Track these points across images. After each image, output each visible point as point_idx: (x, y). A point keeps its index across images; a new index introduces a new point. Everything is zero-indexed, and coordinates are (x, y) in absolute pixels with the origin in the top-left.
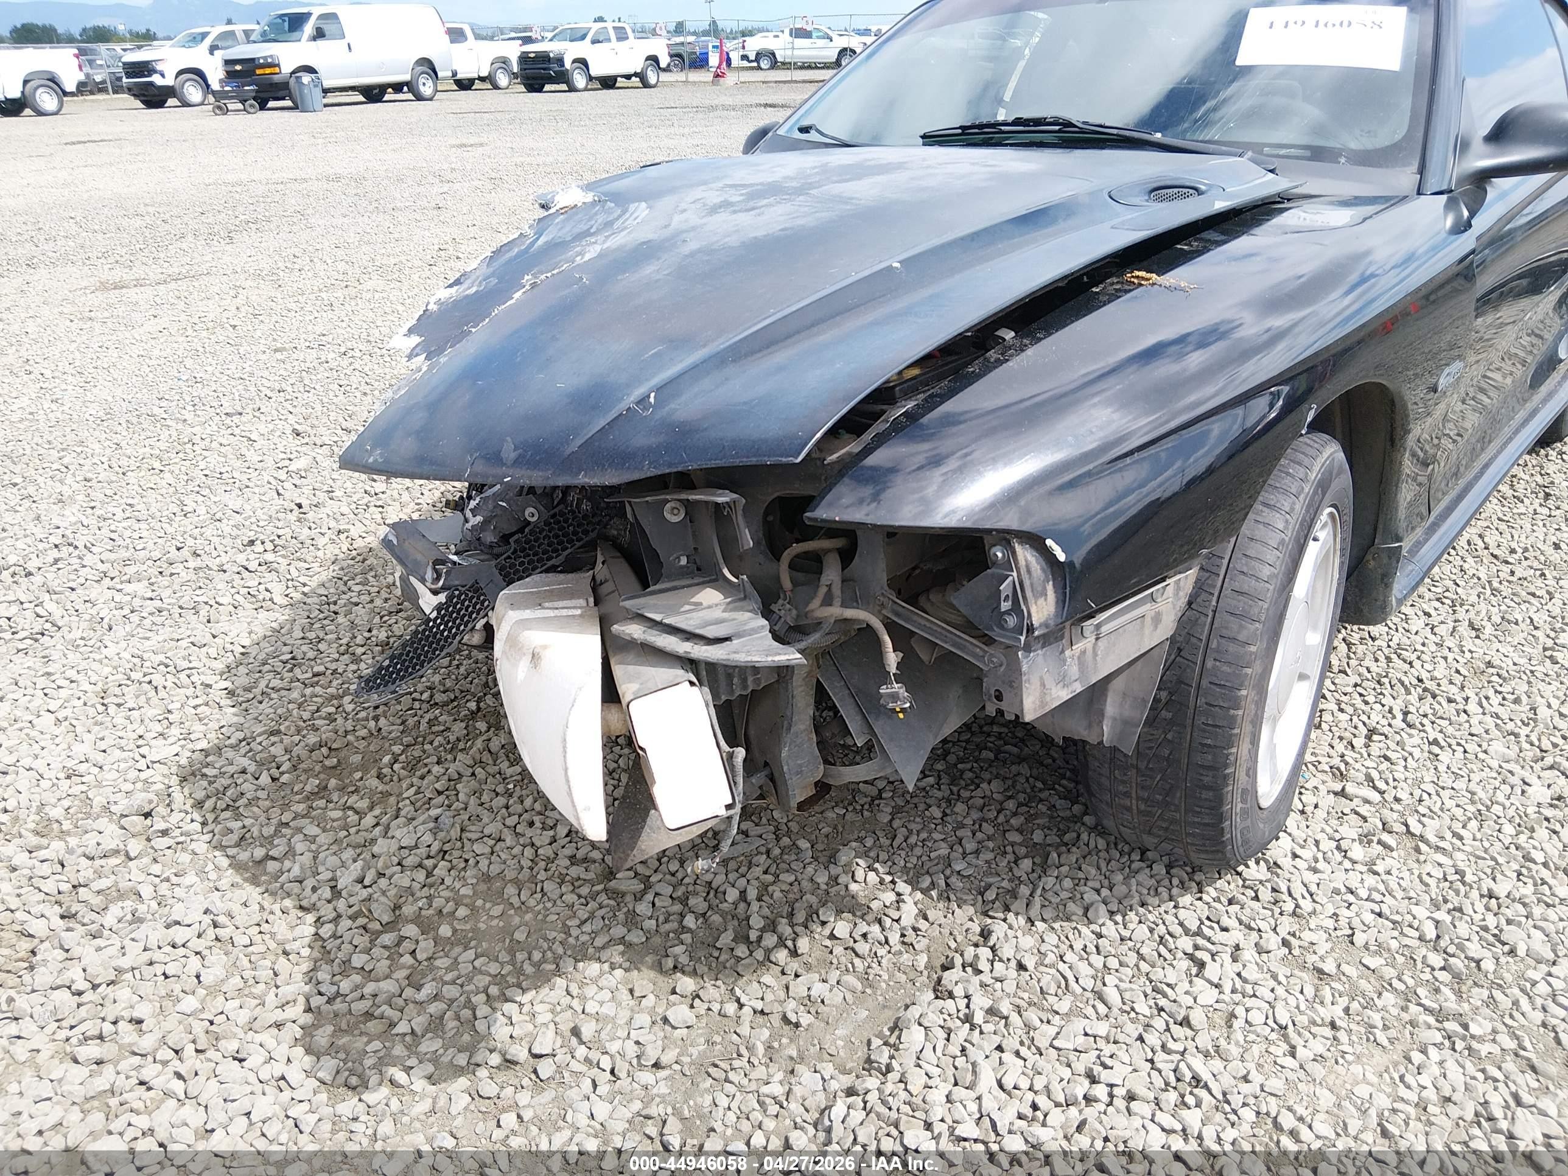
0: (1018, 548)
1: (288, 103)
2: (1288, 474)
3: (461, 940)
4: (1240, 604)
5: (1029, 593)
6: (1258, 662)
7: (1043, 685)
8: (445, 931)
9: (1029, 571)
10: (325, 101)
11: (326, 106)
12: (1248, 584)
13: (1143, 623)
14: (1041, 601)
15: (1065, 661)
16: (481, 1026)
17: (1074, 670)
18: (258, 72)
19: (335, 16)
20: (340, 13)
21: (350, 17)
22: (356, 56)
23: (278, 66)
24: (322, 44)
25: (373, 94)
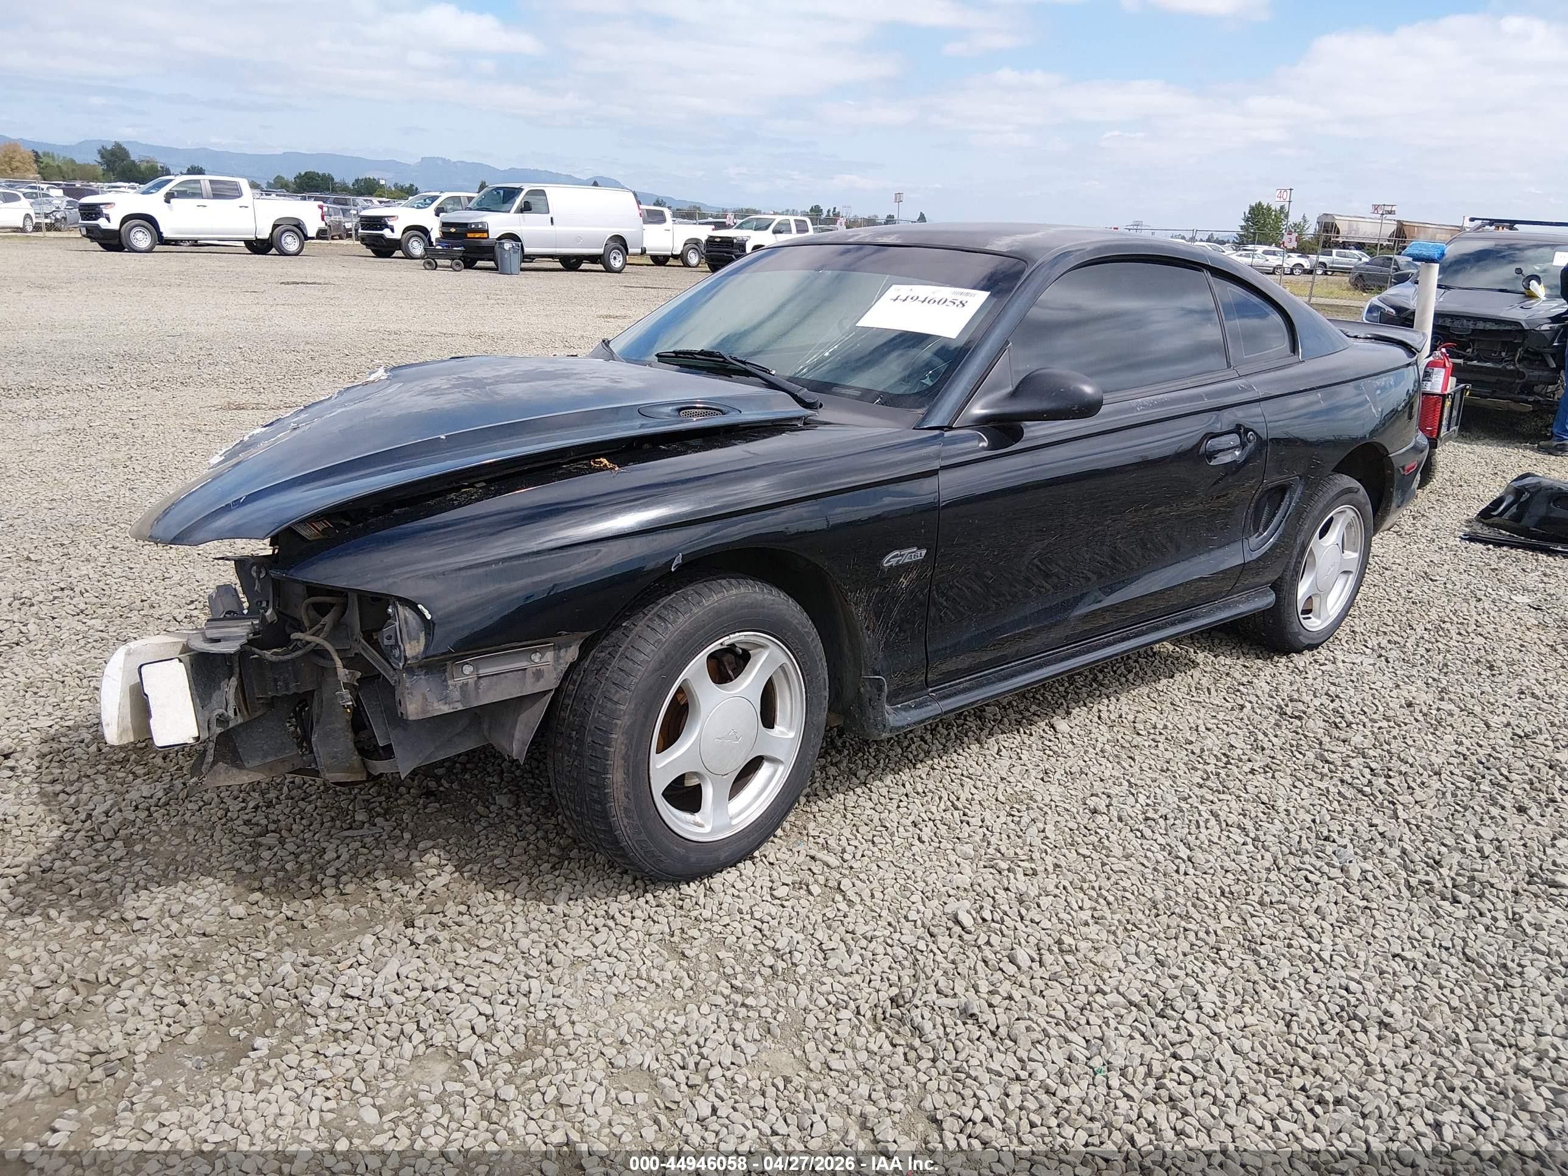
0: (400, 608)
1: (491, 264)
2: (686, 600)
3: (144, 854)
4: (618, 677)
5: (405, 636)
6: (627, 717)
7: (425, 698)
8: (138, 848)
9: (406, 623)
10: (524, 265)
11: (522, 270)
12: (627, 665)
13: (524, 677)
14: (414, 643)
15: (447, 687)
16: (120, 898)
17: (456, 695)
18: (469, 235)
19: (542, 193)
20: (547, 190)
21: (556, 195)
22: (557, 228)
23: (487, 231)
24: (527, 216)
25: (571, 263)
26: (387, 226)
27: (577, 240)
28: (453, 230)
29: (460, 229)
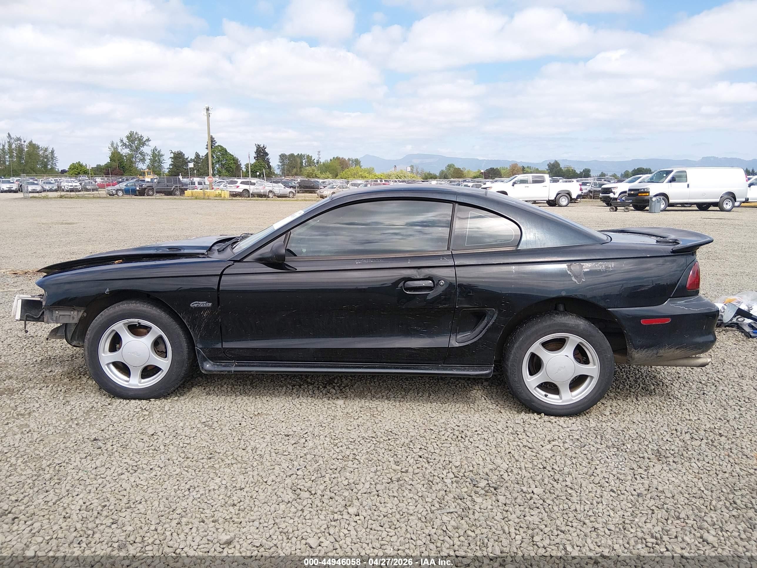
7: (48, 318)
13: (70, 317)
15: (53, 316)
17: (55, 319)
18: (639, 195)
19: (685, 172)
20: (687, 171)
21: (691, 172)
22: (692, 190)
23: (649, 192)
24: (673, 184)
25: (703, 207)
26: (612, 192)
27: (703, 195)
28: (632, 192)
29: (636, 192)
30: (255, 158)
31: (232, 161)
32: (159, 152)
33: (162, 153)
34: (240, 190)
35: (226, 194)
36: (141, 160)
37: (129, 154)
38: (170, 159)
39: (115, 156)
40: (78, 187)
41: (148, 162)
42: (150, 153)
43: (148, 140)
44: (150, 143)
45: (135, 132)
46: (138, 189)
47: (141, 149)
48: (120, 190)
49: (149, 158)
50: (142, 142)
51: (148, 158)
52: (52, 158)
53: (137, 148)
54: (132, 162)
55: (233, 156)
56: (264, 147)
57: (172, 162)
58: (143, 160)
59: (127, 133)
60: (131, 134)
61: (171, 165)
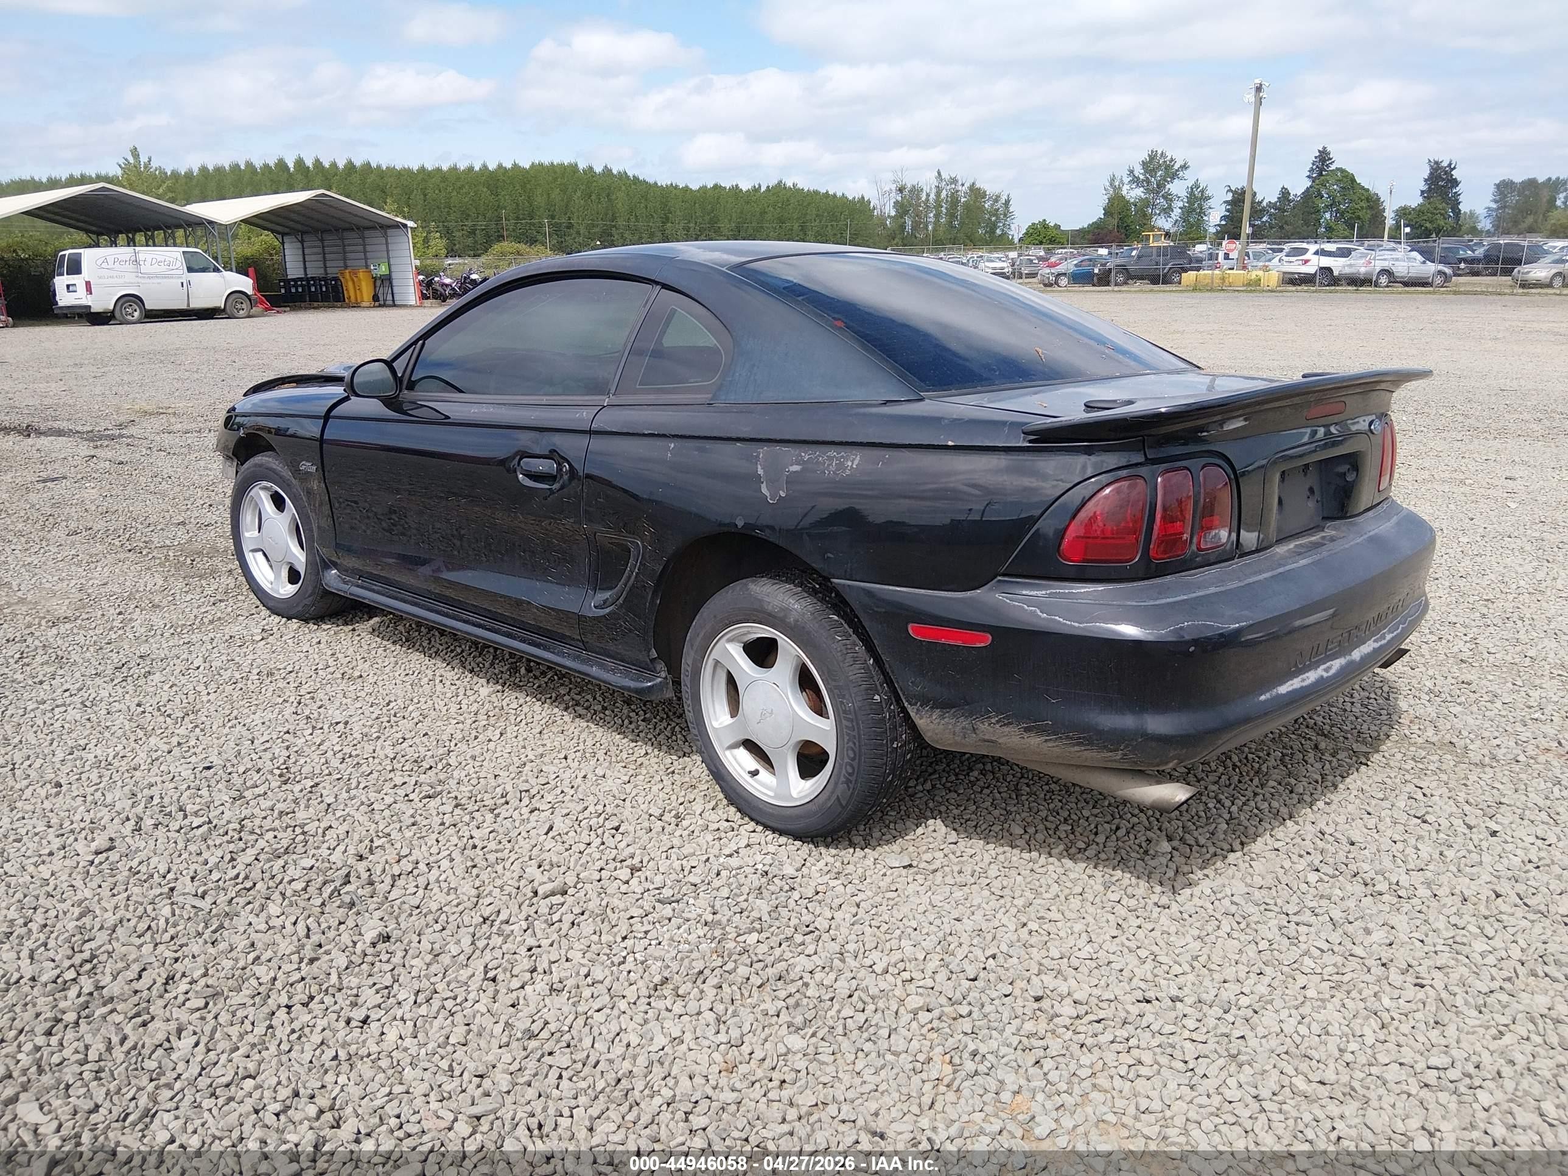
30: (1423, 192)
31: (1364, 204)
32: (1202, 191)
33: (1208, 193)
34: (1310, 269)
35: (1273, 278)
36: (1164, 209)
37: (1141, 200)
38: (1224, 205)
39: (1116, 206)
40: (1006, 270)
41: (1176, 213)
42: (1183, 194)
43: (1184, 167)
44: (1187, 173)
45: (1159, 152)
46: (1096, 271)
47: (1168, 186)
48: (1065, 274)
49: (1181, 204)
50: (1171, 172)
51: (1178, 205)
52: (1005, 215)
53: (1160, 186)
54: (1145, 215)
55: (1368, 190)
56: (1450, 164)
57: (1227, 210)
58: (1167, 211)
59: (1144, 156)
60: (1153, 156)
61: (1223, 218)
